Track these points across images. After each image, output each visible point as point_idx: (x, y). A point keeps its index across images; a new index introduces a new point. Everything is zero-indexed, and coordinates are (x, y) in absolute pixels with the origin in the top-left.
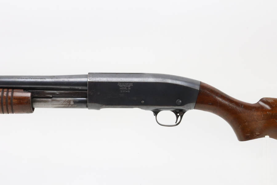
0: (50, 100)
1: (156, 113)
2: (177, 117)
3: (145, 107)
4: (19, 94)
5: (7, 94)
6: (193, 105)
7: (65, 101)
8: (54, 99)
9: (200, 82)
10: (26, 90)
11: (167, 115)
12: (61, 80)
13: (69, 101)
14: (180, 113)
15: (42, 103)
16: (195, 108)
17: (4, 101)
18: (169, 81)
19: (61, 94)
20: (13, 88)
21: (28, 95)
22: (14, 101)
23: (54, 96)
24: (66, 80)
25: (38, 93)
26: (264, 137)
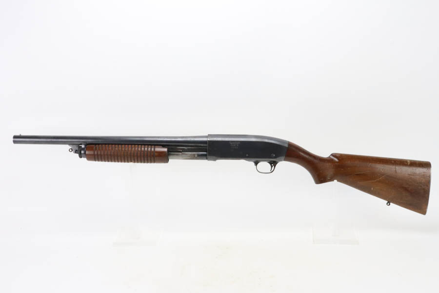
0: (180, 153)
1: (256, 163)
2: (272, 166)
3: (249, 159)
4: (159, 149)
5: (151, 149)
6: (283, 158)
7: (191, 155)
8: (183, 153)
9: (289, 142)
10: (164, 146)
11: (264, 165)
12: (189, 139)
13: (194, 155)
14: (273, 164)
15: (175, 156)
16: (285, 160)
17: (149, 154)
18: (266, 141)
19: (189, 149)
20: (155, 145)
21: (165, 150)
22: (156, 154)
23: (184, 150)
24: (192, 139)
25: (172, 149)
26: (333, 181)
